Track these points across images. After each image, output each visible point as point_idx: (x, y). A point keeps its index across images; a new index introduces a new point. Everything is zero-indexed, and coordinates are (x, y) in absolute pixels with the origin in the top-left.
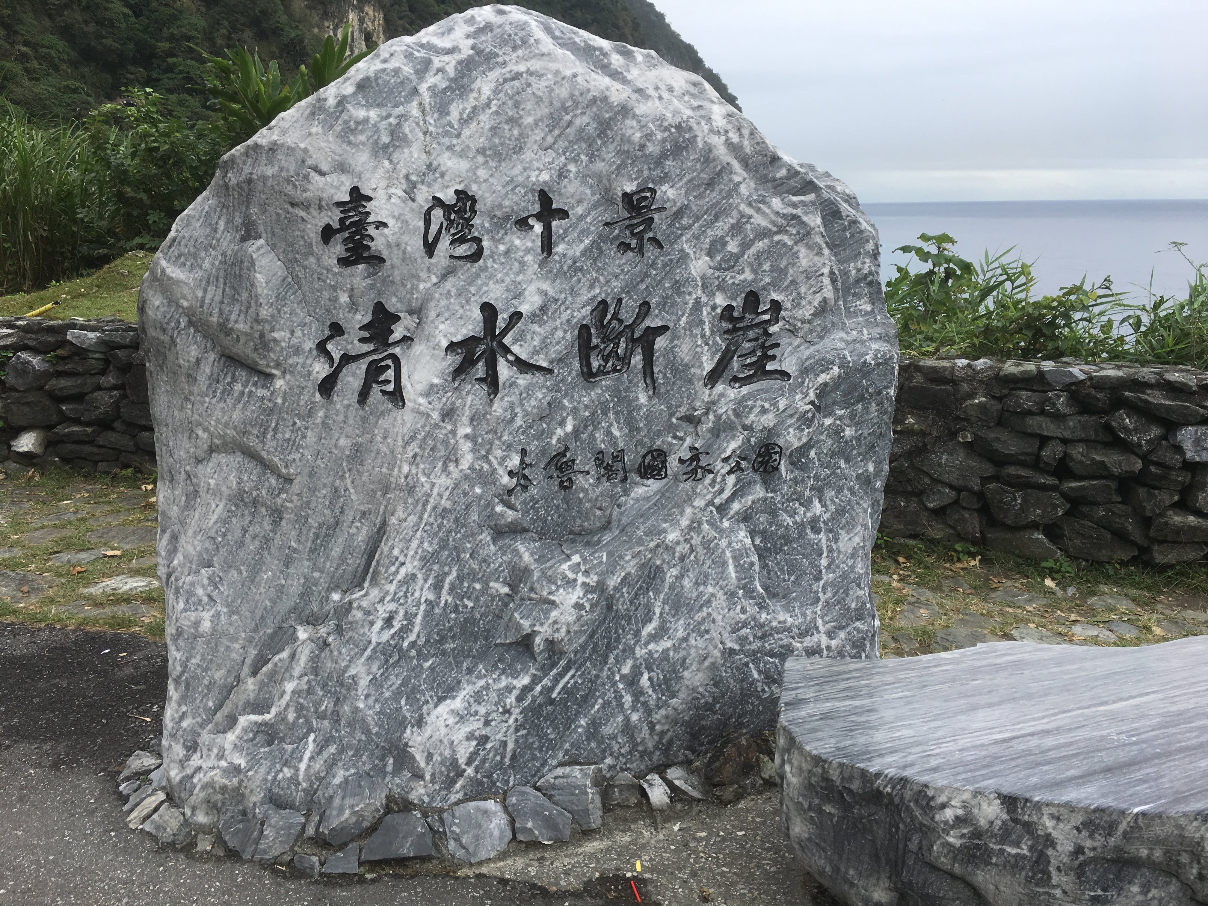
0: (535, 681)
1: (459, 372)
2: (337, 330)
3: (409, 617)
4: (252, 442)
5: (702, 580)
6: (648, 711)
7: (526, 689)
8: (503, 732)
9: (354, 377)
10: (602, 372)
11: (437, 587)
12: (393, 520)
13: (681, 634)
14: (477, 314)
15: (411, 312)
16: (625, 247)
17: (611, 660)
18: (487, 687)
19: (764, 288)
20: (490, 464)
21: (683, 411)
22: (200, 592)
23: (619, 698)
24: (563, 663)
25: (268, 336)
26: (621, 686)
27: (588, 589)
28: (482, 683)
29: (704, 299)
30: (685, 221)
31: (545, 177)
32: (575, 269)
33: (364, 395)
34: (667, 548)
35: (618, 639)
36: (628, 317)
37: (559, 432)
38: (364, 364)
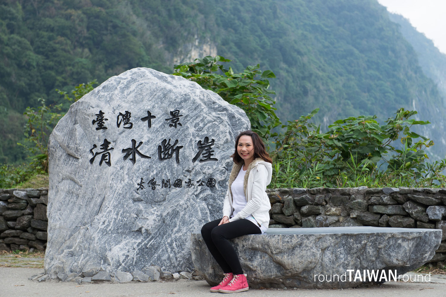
1: (125, 158)
2: (95, 146)
3: (109, 222)
4: (73, 176)
5: (191, 216)
6: (175, 254)
7: (140, 243)
8: (133, 255)
9: (98, 158)
10: (164, 159)
11: (117, 214)
12: (106, 196)
13: (185, 231)
14: (131, 142)
15: (114, 142)
16: (171, 125)
17: (164, 238)
18: (129, 242)
19: (210, 136)
20: (133, 182)
21: (186, 169)
22: (57, 217)
23: (167, 249)
24: (150, 237)
25: (78, 148)
26: (167, 245)
27: (158, 216)
28: (128, 241)
29: (193, 139)
30: (188, 119)
31: (149, 107)
32: (157, 131)
33: (101, 163)
34: (180, 206)
35: (166, 232)
36: (172, 143)
37: (152, 174)
38: (101, 155)
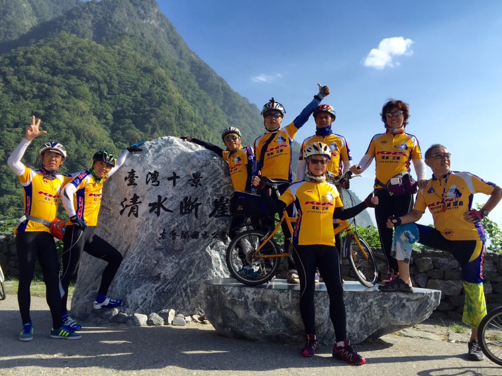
0: (160, 286)
1: (151, 211)
2: (125, 200)
3: (132, 267)
4: (104, 225)
7: (158, 288)
8: (150, 298)
9: (128, 210)
10: (185, 213)
11: (140, 260)
12: (132, 243)
13: (199, 278)
14: (157, 198)
15: (142, 197)
16: (192, 185)
17: (180, 283)
18: (148, 286)
19: (225, 196)
20: (156, 232)
21: (203, 223)
22: (87, 261)
23: (181, 294)
24: (168, 282)
25: (111, 200)
26: (182, 290)
27: (175, 263)
28: (147, 285)
29: (211, 197)
30: (207, 180)
31: (175, 169)
32: (180, 189)
33: (129, 215)
34: (196, 255)
35: (182, 278)
36: (192, 201)
37: (173, 226)
38: (130, 207)
